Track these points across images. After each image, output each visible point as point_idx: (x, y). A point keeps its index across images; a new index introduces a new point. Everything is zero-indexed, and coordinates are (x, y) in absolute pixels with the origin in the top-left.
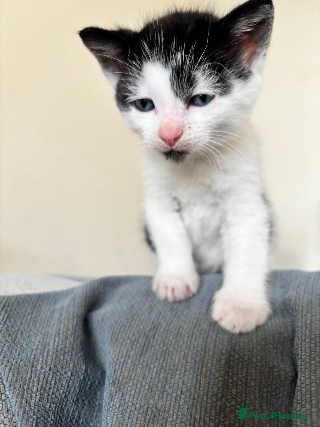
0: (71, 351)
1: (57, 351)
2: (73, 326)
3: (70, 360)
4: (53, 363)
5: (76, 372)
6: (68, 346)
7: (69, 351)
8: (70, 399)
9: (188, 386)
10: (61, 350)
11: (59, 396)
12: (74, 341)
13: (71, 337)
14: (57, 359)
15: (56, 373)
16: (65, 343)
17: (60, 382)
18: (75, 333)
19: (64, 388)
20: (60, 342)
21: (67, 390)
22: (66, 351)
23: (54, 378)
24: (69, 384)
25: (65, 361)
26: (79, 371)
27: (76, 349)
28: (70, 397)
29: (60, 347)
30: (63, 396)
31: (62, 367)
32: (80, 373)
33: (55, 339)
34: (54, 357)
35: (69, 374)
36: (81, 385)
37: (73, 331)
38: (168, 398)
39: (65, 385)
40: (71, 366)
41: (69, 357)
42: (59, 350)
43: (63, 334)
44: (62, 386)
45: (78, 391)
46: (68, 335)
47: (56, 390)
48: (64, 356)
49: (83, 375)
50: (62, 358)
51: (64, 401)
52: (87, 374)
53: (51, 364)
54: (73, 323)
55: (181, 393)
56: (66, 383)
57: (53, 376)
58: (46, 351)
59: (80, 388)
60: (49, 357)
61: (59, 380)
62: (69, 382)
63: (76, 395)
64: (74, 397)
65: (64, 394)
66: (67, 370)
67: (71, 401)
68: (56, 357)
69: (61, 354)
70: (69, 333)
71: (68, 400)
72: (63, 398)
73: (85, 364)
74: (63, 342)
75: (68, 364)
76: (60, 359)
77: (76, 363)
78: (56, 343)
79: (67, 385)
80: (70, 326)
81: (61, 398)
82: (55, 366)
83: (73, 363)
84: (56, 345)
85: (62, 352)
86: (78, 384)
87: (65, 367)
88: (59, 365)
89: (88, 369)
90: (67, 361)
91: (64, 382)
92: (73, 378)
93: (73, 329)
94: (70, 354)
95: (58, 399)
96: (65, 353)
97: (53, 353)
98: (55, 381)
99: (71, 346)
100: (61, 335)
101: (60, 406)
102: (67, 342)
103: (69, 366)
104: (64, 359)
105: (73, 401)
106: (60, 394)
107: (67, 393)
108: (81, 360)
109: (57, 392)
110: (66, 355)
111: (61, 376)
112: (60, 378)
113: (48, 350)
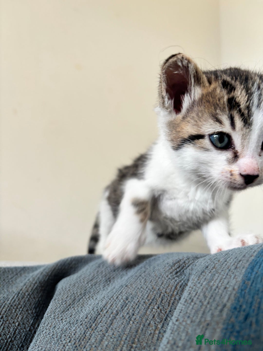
0: (22, 308)
1: (12, 306)
2: (32, 289)
3: (20, 314)
4: (6, 314)
5: (23, 324)
6: (22, 303)
7: (21, 308)
8: (16, 344)
9: (77, 337)
10: (15, 306)
11: (6, 339)
12: (29, 300)
13: (27, 297)
14: (9, 311)
15: (6, 322)
16: (20, 301)
17: (9, 329)
18: (31, 295)
19: (11, 334)
20: (17, 300)
21: (13, 337)
22: (19, 307)
23: (3, 325)
24: (15, 331)
25: (15, 314)
26: (27, 323)
27: (29, 307)
28: (15, 342)
29: (15, 303)
30: (9, 340)
31: (12, 318)
32: (27, 326)
33: (14, 297)
34: (8, 310)
35: (17, 324)
36: (27, 335)
37: (31, 293)
38: (60, 344)
39: (12, 332)
40: (20, 318)
41: (20, 312)
42: (13, 305)
43: (21, 294)
44: (9, 332)
45: (23, 339)
46: (25, 295)
47: (3, 334)
48: (16, 310)
49: (29, 328)
50: (14, 311)
51: (9, 344)
52: (34, 327)
53: (4, 314)
54: (34, 287)
55: (70, 342)
56: (13, 330)
57: (3, 323)
58: (4, 304)
59: (26, 337)
60: (4, 309)
61: (8, 328)
62: (16, 330)
63: (21, 342)
64: (19, 343)
65: (10, 339)
66: (16, 321)
67: (17, 346)
68: (9, 310)
69: (14, 308)
70: (27, 294)
71: (13, 344)
72: (9, 342)
73: (34, 320)
74: (19, 300)
75: (17, 316)
76: (11, 312)
77: (24, 318)
78: (14, 300)
79: (13, 332)
80: (30, 289)
81: (7, 342)
82: (6, 316)
83: (22, 317)
84: (13, 301)
85: (15, 307)
86: (24, 334)
87: (14, 318)
88: (10, 316)
89: (35, 324)
90: (17, 314)
91: (11, 330)
92: (20, 328)
93: (31, 292)
94: (21, 309)
95: (4, 342)
96: (17, 308)
97: (8, 306)
98: (4, 328)
99: (24, 304)
100: (20, 295)
101: (5, 348)
102: (22, 300)
103: (18, 318)
104: (15, 312)
105: (18, 347)
106: (6, 338)
107: (13, 339)
108: (31, 316)
109: (4, 336)
110: (18, 310)
111: (9, 325)
112: (8, 326)
113: (6, 304)
